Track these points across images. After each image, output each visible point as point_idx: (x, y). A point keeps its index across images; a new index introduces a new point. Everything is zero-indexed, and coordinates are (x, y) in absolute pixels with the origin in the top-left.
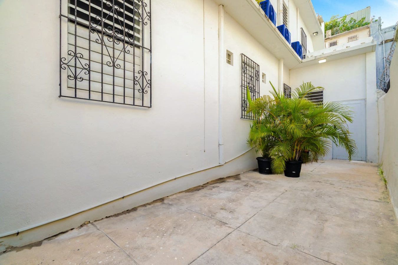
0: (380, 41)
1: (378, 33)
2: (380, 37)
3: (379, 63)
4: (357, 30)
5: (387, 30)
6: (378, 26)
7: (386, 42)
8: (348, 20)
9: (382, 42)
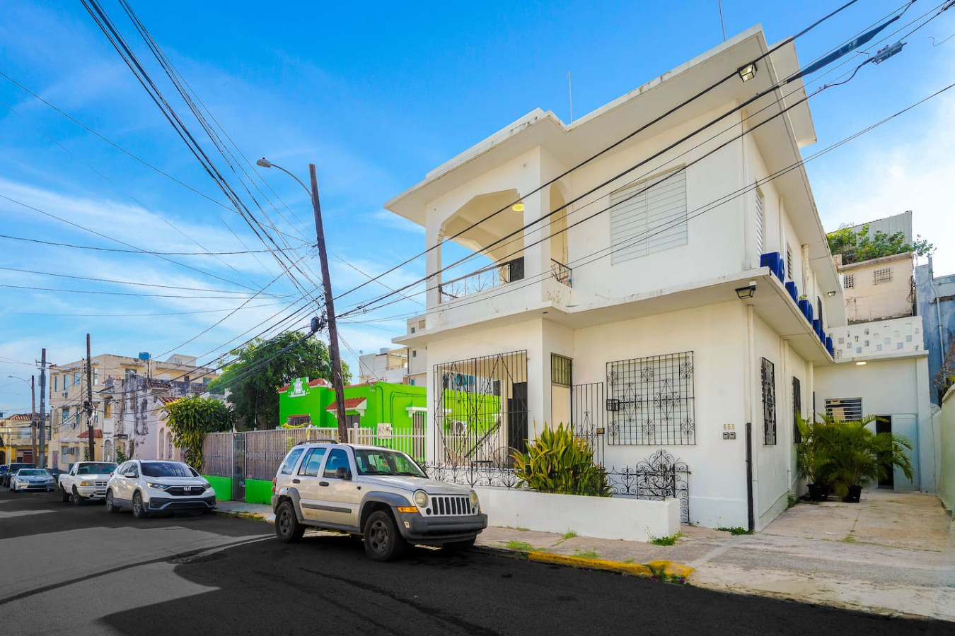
0: (933, 297)
1: (928, 284)
2: (932, 290)
3: (931, 334)
4: (890, 260)
5: (943, 281)
6: (928, 273)
7: (942, 299)
8: (871, 235)
9: (936, 299)
